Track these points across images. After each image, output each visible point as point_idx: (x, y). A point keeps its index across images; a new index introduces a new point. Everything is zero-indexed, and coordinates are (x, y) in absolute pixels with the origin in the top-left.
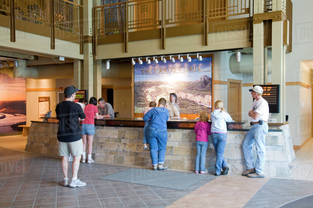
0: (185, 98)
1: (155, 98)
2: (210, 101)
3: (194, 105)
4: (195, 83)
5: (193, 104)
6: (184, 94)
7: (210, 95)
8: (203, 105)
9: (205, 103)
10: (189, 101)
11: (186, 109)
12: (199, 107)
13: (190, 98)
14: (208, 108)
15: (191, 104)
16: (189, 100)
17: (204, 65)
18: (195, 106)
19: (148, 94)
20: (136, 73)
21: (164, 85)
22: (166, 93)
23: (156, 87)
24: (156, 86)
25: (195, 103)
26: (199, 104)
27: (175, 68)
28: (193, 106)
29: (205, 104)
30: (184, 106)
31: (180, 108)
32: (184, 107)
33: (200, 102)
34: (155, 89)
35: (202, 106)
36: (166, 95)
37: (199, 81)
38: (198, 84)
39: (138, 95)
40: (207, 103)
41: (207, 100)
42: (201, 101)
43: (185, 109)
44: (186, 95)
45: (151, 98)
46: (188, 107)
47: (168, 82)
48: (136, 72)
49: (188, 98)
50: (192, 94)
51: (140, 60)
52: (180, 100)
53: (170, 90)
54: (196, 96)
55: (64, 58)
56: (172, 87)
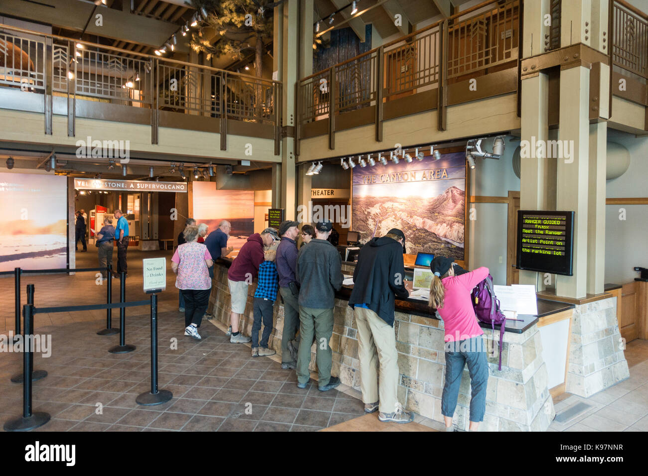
0: (421, 226)
1: (379, 225)
2: (461, 234)
3: (436, 240)
4: (438, 200)
5: (433, 240)
6: (421, 220)
7: (462, 223)
8: (451, 241)
9: (452, 238)
10: (427, 234)
11: (423, 246)
12: (443, 245)
13: (430, 227)
14: (458, 248)
15: (431, 238)
16: (428, 231)
17: (453, 166)
18: (437, 242)
19: (370, 217)
20: (356, 183)
21: (392, 203)
22: (394, 216)
23: (380, 206)
24: (380, 204)
25: (436, 238)
26: (443, 239)
27: (407, 172)
28: (434, 243)
29: (454, 240)
30: (421, 241)
31: (415, 244)
32: (419, 244)
33: (445, 236)
34: (380, 209)
35: (448, 243)
36: (395, 220)
37: (444, 196)
38: (443, 202)
39: (357, 219)
40: (456, 239)
41: (457, 232)
42: (447, 234)
43: (422, 248)
44: (424, 222)
45: (374, 225)
46: (425, 243)
47: (397, 198)
48: (356, 181)
49: (427, 228)
50: (432, 220)
51: (371, 158)
52: (414, 229)
53: (401, 212)
54: (439, 224)
55: (249, 162)
56: (403, 207)
